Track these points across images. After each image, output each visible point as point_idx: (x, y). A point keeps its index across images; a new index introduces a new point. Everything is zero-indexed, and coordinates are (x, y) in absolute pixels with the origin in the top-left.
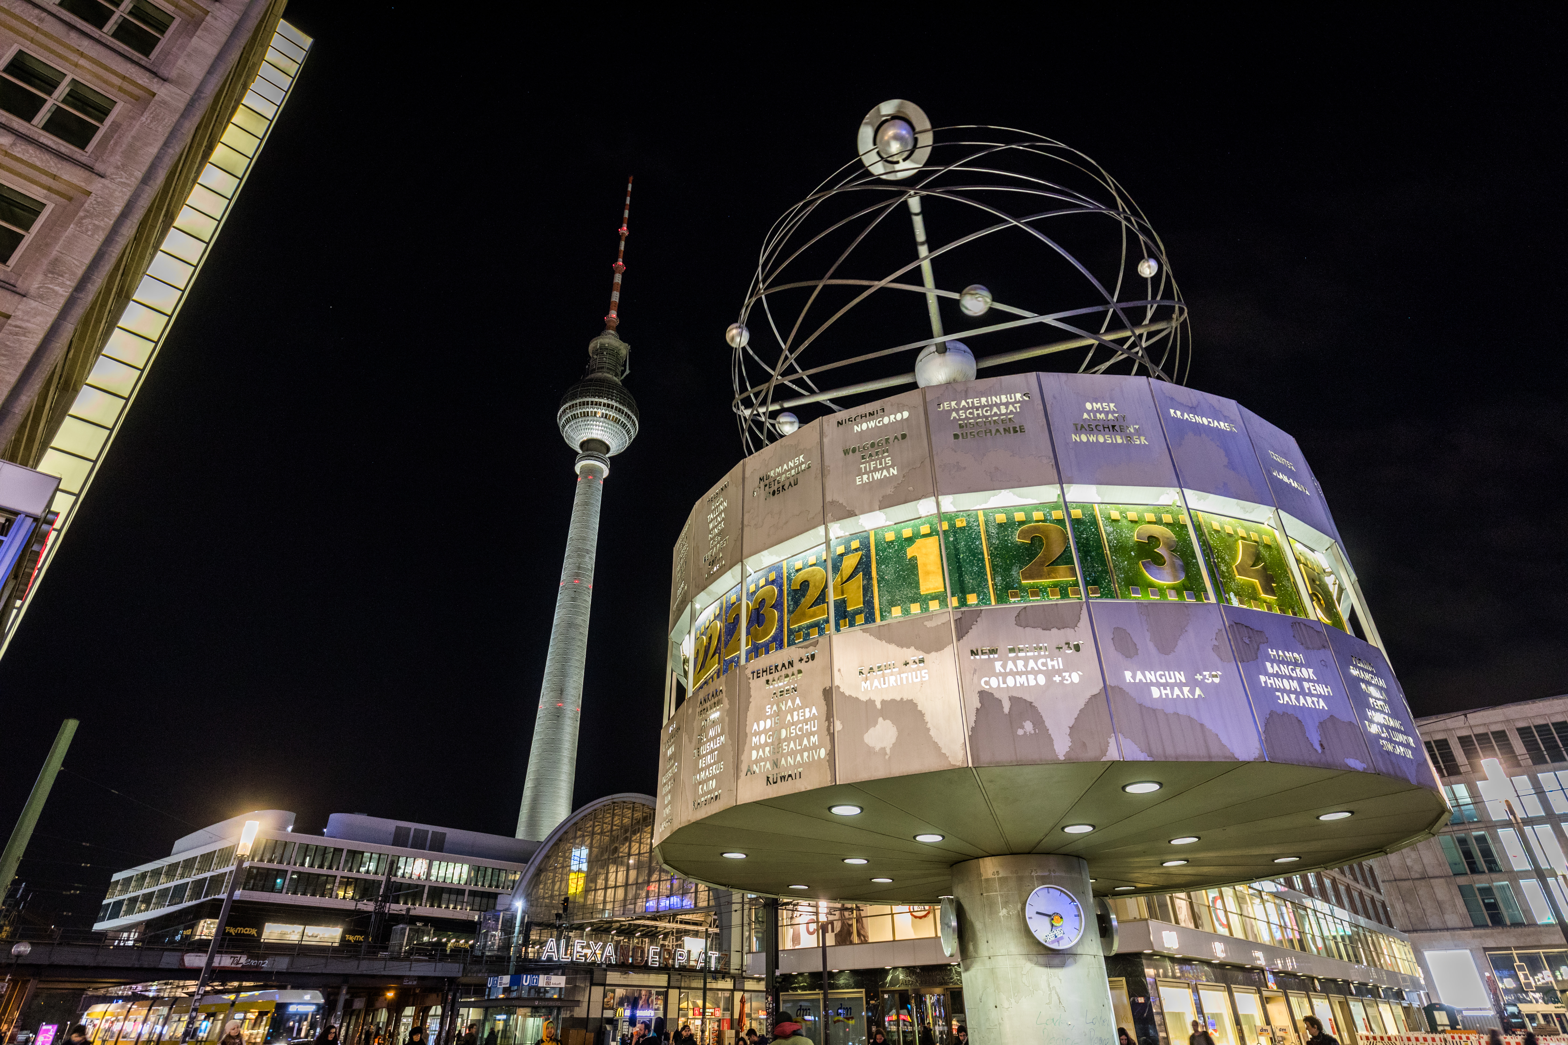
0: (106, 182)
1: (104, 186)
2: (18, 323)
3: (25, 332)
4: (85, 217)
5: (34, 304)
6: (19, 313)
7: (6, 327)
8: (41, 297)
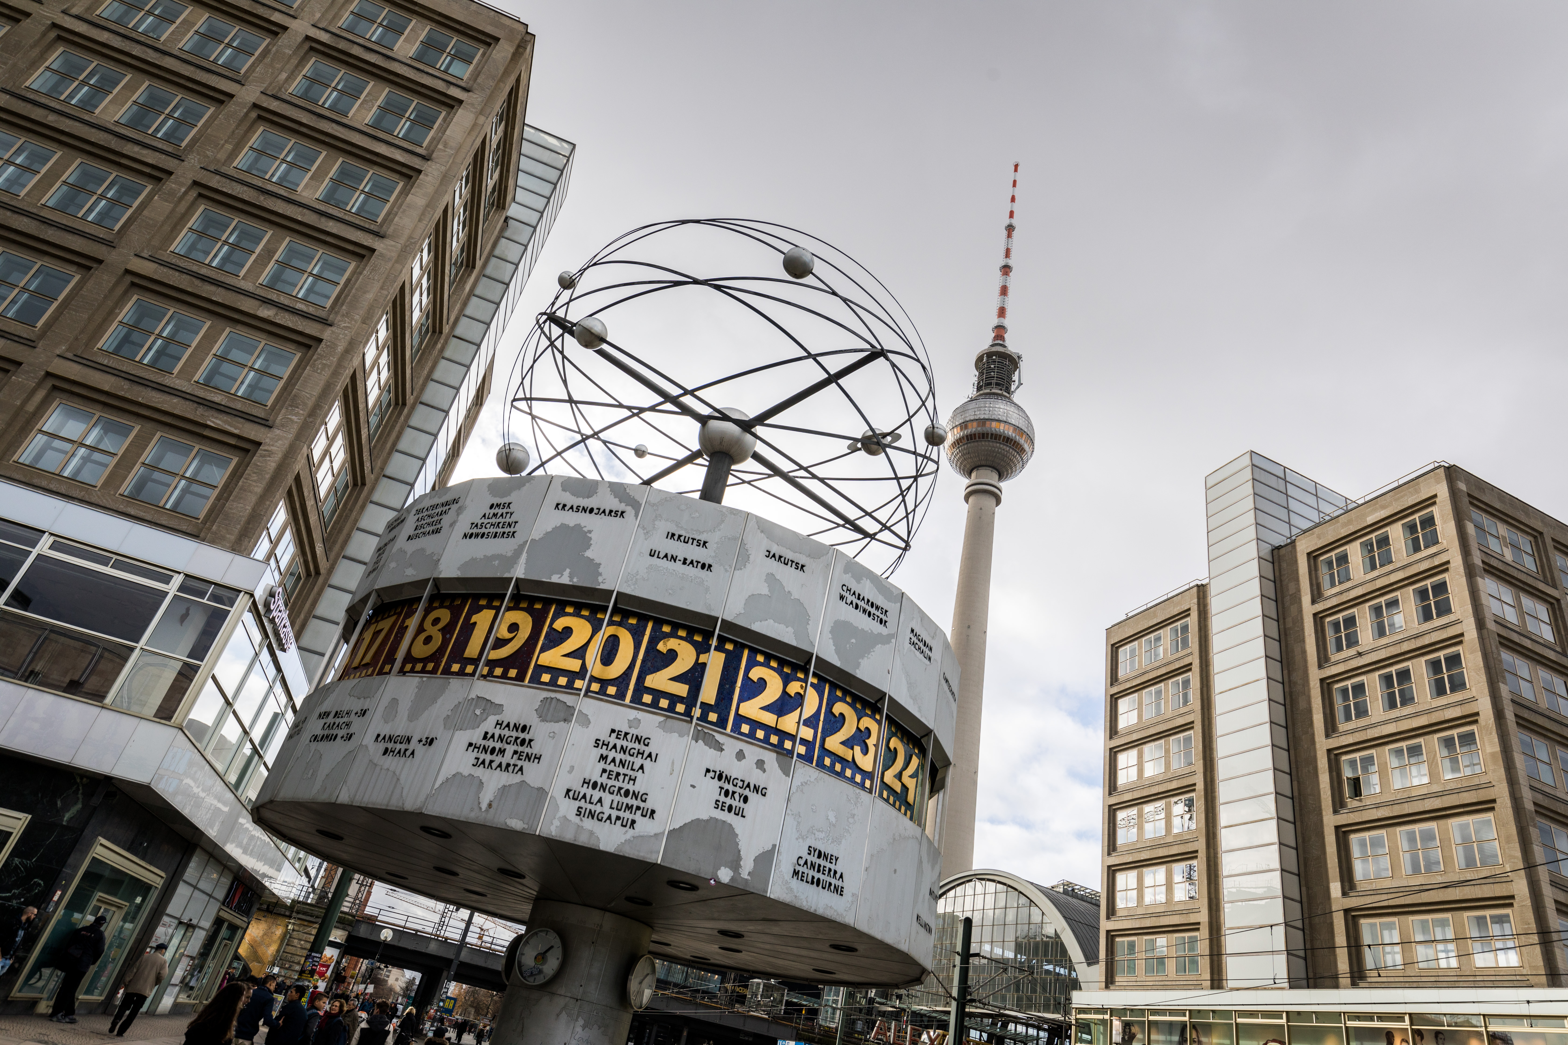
0: (333, 329)
1: (333, 332)
2: (266, 448)
3: (270, 453)
4: (318, 358)
5: (277, 432)
6: (267, 440)
7: (259, 452)
8: (283, 426)
